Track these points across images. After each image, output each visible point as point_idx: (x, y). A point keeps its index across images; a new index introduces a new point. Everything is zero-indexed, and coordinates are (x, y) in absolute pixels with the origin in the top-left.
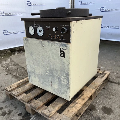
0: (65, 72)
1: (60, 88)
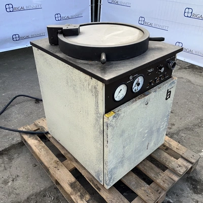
0: (166, 115)
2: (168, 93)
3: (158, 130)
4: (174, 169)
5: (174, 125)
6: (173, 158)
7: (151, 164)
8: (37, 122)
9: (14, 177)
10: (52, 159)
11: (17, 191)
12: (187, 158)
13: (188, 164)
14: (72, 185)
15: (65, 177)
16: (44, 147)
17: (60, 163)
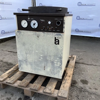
0: (59, 56)
1: (53, 70)
2: (56, 39)
13: (56, 94)
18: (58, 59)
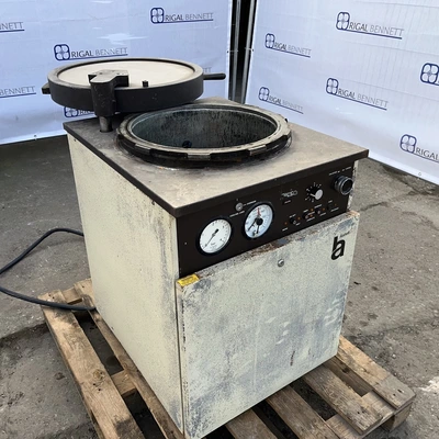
0: (338, 292)
1: (318, 346)
2: (336, 243)
3: (318, 324)
4: (348, 416)
5: (374, 317)
6: (351, 391)
7: (299, 398)
8: (79, 286)
9: (13, 396)
10: (93, 366)
11: (14, 427)
12: (383, 394)
13: (386, 408)
14: (121, 427)
15: (109, 408)
16: (80, 339)
17: (106, 377)
18: (336, 301)
